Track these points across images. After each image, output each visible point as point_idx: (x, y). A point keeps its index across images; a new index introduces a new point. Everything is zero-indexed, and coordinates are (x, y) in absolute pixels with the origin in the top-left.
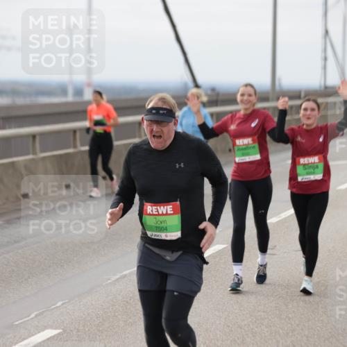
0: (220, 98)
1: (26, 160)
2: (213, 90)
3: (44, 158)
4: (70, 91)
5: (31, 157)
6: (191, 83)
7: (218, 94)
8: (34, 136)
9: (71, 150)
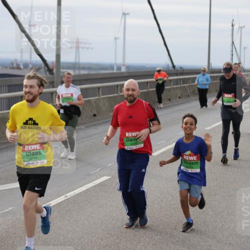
0: (184, 72)
1: (95, 99)
2: (181, 68)
3: (103, 98)
4: (115, 68)
5: (97, 97)
6: (171, 65)
7: (183, 70)
8: (99, 88)
9: (116, 95)
